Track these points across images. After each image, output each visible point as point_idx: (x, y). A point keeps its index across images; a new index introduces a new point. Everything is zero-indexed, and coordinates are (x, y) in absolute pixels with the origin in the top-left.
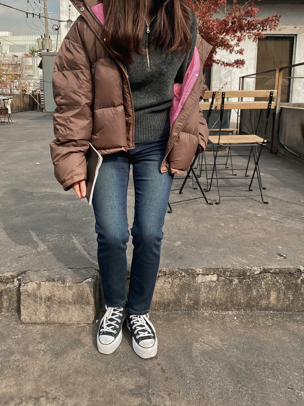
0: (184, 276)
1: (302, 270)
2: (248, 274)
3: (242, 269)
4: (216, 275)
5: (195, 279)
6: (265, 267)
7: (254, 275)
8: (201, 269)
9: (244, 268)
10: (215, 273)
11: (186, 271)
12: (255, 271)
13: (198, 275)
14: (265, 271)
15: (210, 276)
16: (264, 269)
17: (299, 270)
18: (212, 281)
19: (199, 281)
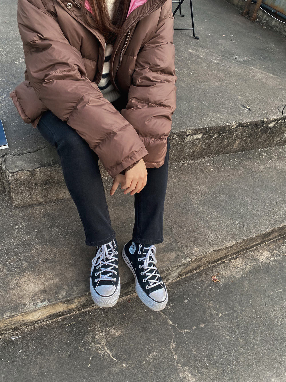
0: (175, 138)
1: (265, 121)
2: (227, 129)
3: (224, 126)
4: (202, 134)
5: (183, 139)
6: (241, 122)
7: (231, 130)
8: (191, 130)
9: (225, 124)
10: (201, 132)
11: (177, 134)
12: (233, 126)
13: (187, 136)
14: (240, 125)
15: (197, 135)
16: (240, 124)
17: (263, 122)
18: (197, 139)
19: (187, 141)
